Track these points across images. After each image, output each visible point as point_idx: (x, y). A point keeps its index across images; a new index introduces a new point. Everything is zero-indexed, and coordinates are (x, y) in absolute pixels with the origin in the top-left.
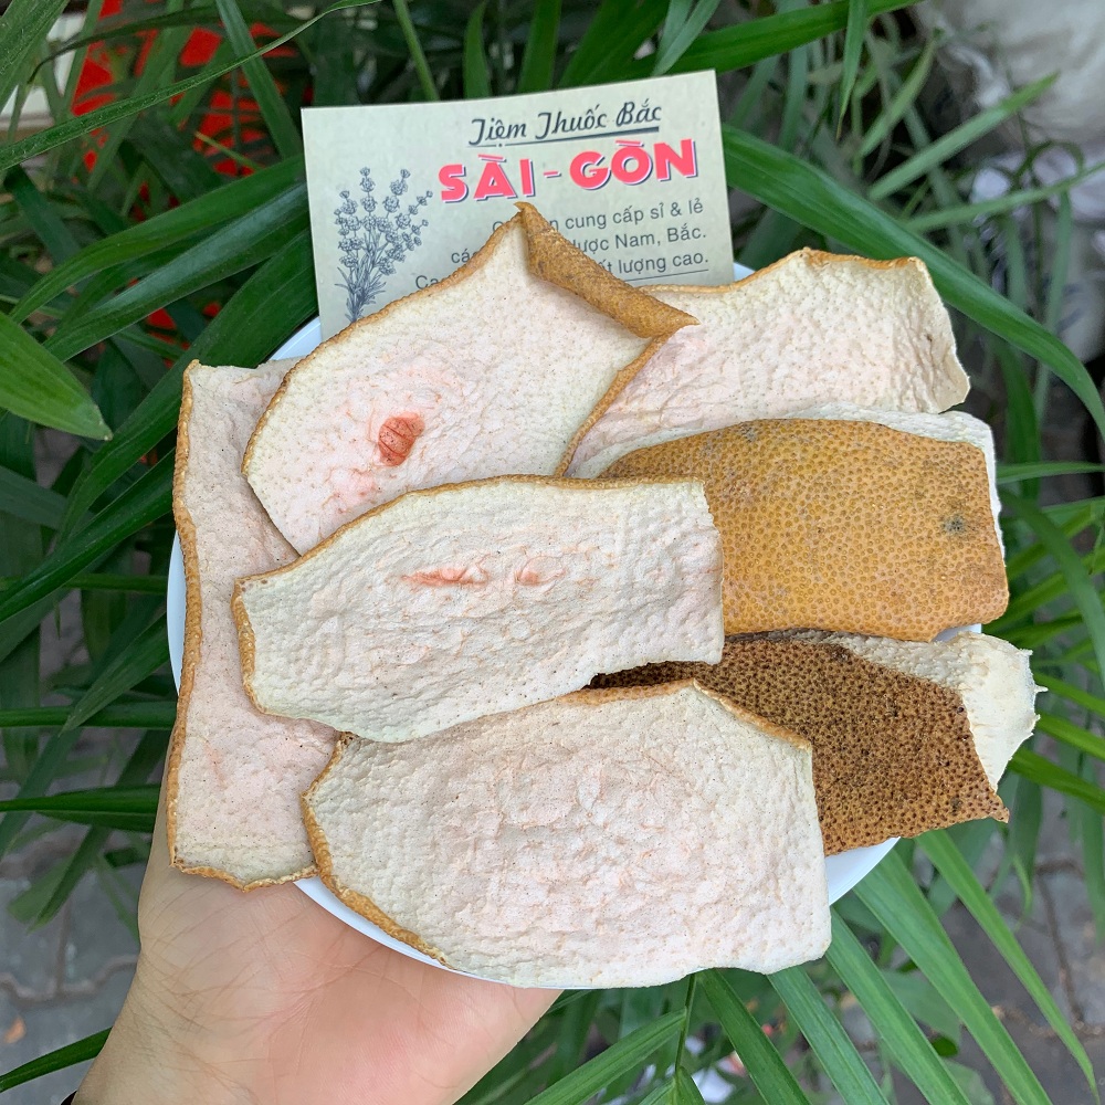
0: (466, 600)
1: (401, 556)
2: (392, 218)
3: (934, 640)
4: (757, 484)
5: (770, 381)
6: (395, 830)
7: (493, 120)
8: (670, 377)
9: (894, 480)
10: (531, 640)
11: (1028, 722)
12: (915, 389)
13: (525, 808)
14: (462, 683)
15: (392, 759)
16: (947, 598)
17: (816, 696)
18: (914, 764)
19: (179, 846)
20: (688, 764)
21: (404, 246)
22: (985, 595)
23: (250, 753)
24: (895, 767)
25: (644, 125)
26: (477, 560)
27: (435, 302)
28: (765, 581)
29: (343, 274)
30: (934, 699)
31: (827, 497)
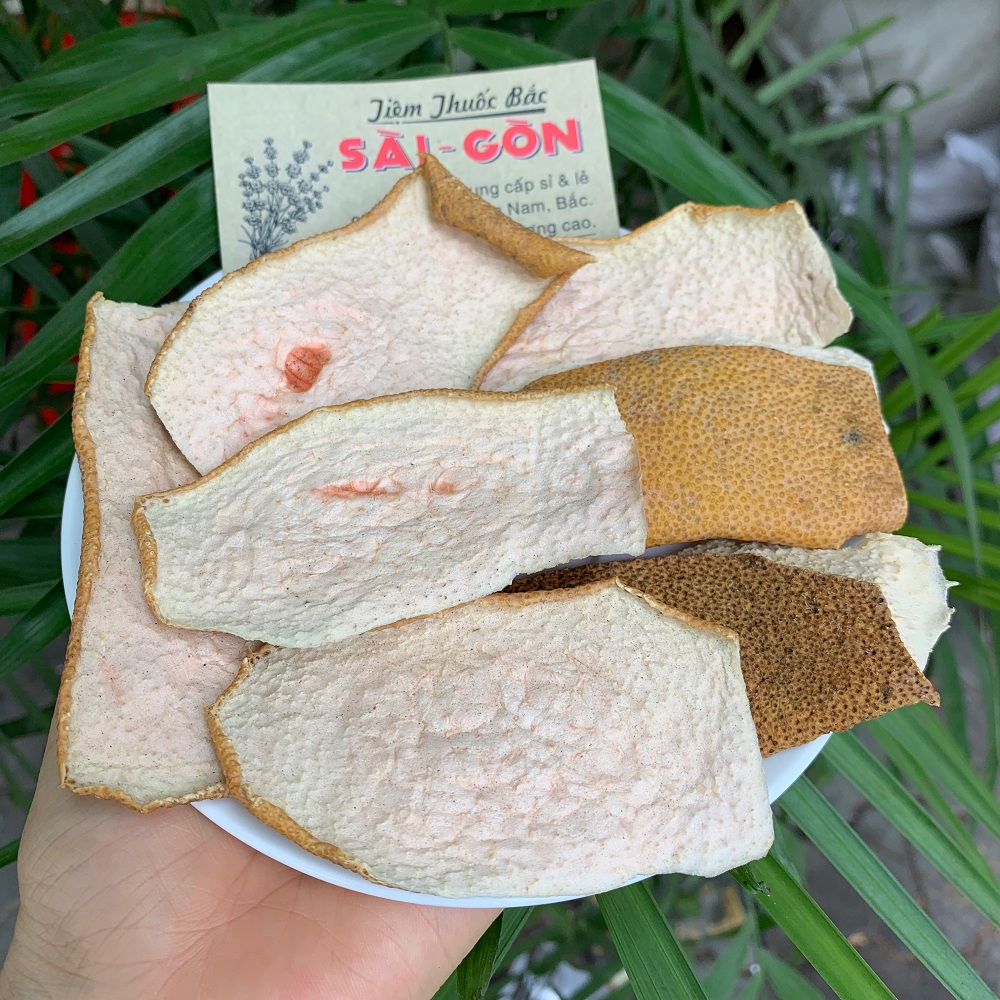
0: (380, 512)
1: (311, 471)
2: (294, 183)
3: (842, 547)
4: (662, 401)
5: (664, 321)
6: (308, 743)
7: (390, 101)
8: (568, 320)
9: (792, 396)
10: (450, 544)
11: (943, 617)
12: (799, 326)
13: (447, 714)
14: (379, 587)
15: (303, 674)
16: (852, 504)
17: (734, 601)
18: (840, 657)
19: (70, 766)
20: (614, 663)
21: (306, 208)
22: (887, 503)
23: (150, 669)
24: (821, 662)
25: (531, 106)
26: (389, 472)
27: (341, 246)
28: (677, 490)
29: (247, 232)
30: (853, 593)
31: (731, 411)
